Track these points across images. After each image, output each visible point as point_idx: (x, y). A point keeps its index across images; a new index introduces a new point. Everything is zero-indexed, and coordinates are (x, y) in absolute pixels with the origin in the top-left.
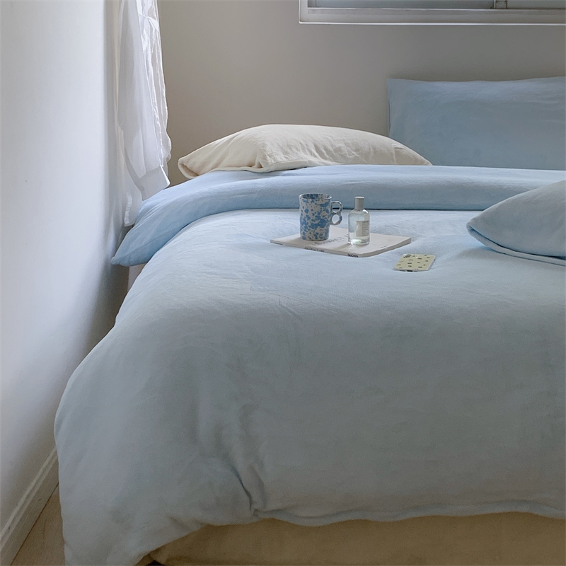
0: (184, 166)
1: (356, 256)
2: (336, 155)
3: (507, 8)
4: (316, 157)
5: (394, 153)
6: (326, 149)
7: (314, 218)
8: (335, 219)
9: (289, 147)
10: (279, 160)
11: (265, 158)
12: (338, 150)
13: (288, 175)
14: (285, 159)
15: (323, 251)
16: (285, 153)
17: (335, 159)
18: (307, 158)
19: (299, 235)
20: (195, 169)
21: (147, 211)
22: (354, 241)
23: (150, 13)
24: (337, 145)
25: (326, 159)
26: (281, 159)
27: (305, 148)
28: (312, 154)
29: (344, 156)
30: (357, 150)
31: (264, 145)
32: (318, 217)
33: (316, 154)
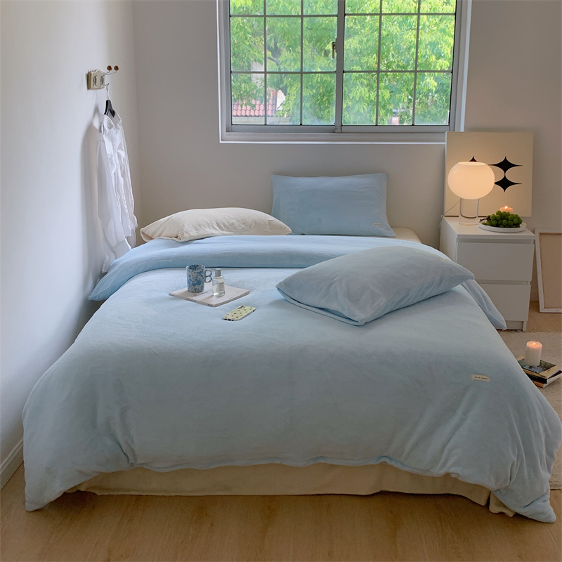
0: (143, 233)
1: (211, 306)
2: (231, 228)
3: (342, 133)
5: (267, 223)
6: (224, 225)
7: (193, 280)
8: (208, 279)
9: (200, 226)
10: (192, 234)
11: (183, 234)
12: (233, 224)
13: (197, 243)
15: (195, 301)
16: (197, 230)
17: (229, 230)
18: (210, 231)
19: (187, 289)
20: (149, 235)
21: (114, 265)
22: (215, 294)
23: (120, 147)
24: (231, 222)
25: (223, 230)
26: (194, 233)
27: (210, 225)
28: (214, 228)
29: (235, 228)
30: (244, 224)
31: (183, 226)
32: (196, 280)
33: (218, 228)
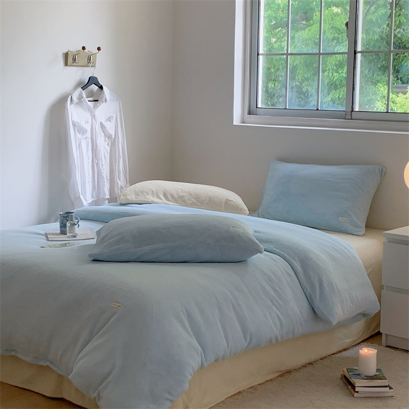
2: (180, 200)
3: (352, 119)
4: (160, 199)
6: (172, 196)
9: (142, 192)
12: (182, 197)
14: (134, 198)
16: (137, 195)
18: (150, 198)
24: (181, 194)
25: (170, 201)
27: (155, 194)
29: (184, 201)
30: (196, 198)
33: (162, 197)
